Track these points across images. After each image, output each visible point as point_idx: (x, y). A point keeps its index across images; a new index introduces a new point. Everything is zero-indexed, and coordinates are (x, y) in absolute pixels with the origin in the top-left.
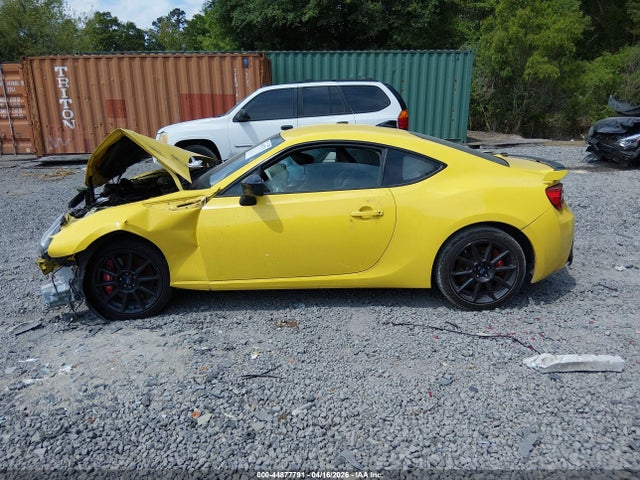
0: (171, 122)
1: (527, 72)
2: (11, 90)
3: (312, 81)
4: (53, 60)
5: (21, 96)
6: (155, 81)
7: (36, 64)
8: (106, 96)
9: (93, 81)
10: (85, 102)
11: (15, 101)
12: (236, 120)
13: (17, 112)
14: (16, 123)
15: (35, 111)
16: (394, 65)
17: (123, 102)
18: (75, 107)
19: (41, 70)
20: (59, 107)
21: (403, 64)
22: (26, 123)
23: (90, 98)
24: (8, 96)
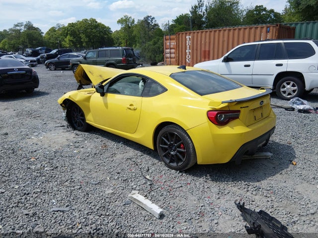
0: (197, 63)
2: (172, 46)
4: (186, 33)
5: (174, 49)
6: (223, 42)
7: (180, 35)
8: (203, 49)
9: (199, 42)
10: (195, 51)
11: (173, 51)
13: (173, 55)
14: (172, 60)
15: (178, 55)
17: (209, 51)
18: (191, 54)
19: (182, 37)
20: (186, 53)
22: (174, 60)
23: (197, 50)
24: (171, 49)
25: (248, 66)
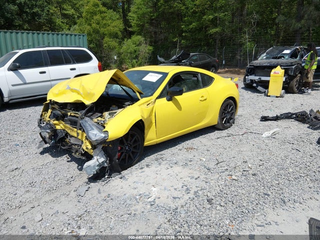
1: (104, 45)
3: (49, 46)
12: (10, 69)
16: (48, 39)
21: (53, 39)
25: (44, 72)
